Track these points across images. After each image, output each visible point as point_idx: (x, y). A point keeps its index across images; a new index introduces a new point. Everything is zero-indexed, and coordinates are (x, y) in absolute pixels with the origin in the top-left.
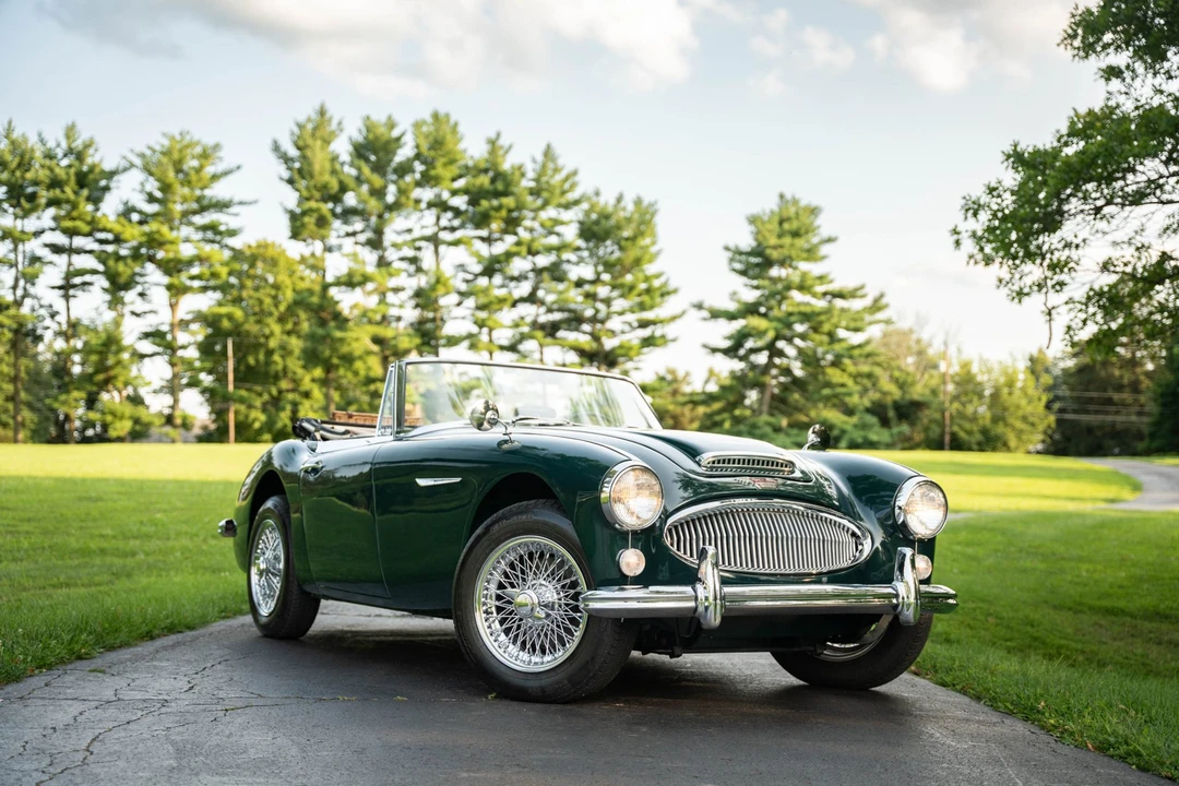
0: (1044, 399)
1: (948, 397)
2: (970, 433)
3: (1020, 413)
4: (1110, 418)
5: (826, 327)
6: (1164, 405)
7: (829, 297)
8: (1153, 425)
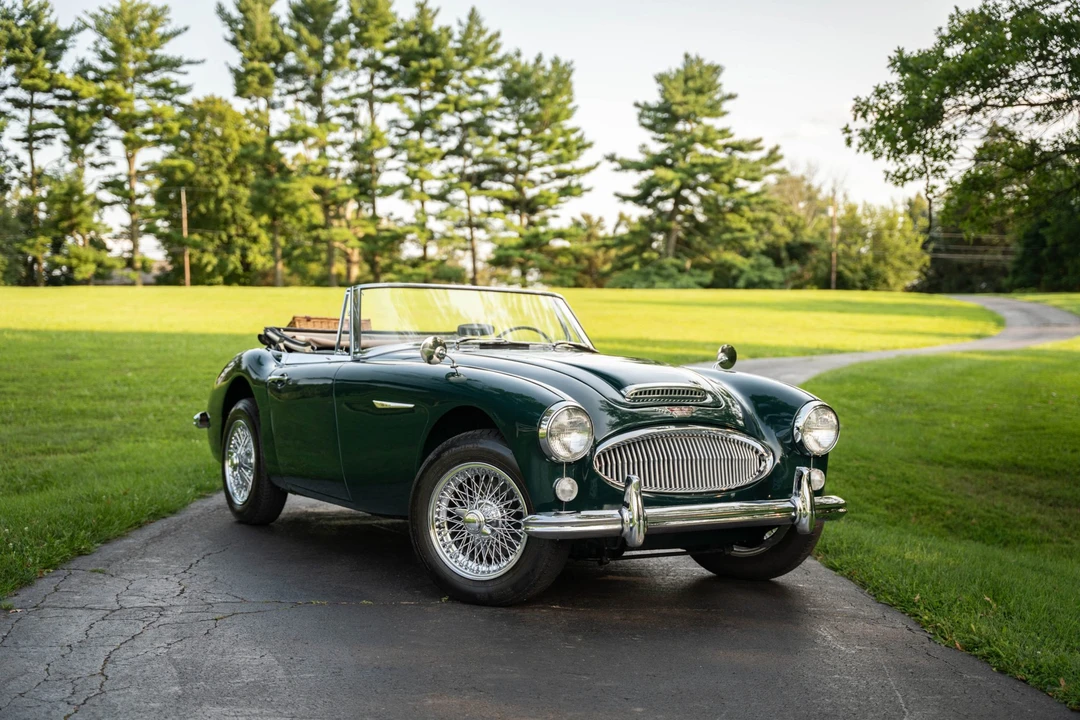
0: (921, 240)
1: (835, 240)
2: (853, 271)
3: (899, 253)
4: (978, 257)
5: (726, 177)
6: (1027, 245)
7: (729, 150)
8: (1016, 262)
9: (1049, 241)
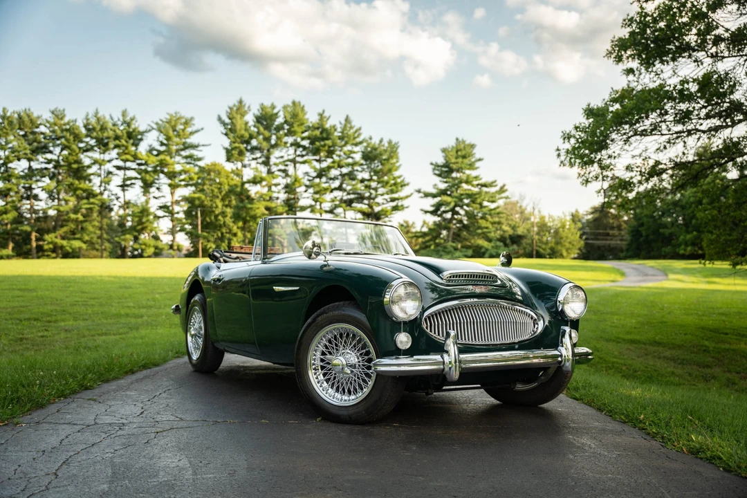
0: (579, 234)
1: (535, 233)
2: (545, 249)
3: (569, 240)
4: (608, 242)
5: (479, 201)
6: (633, 236)
7: (479, 187)
8: (628, 245)
9: (644, 233)
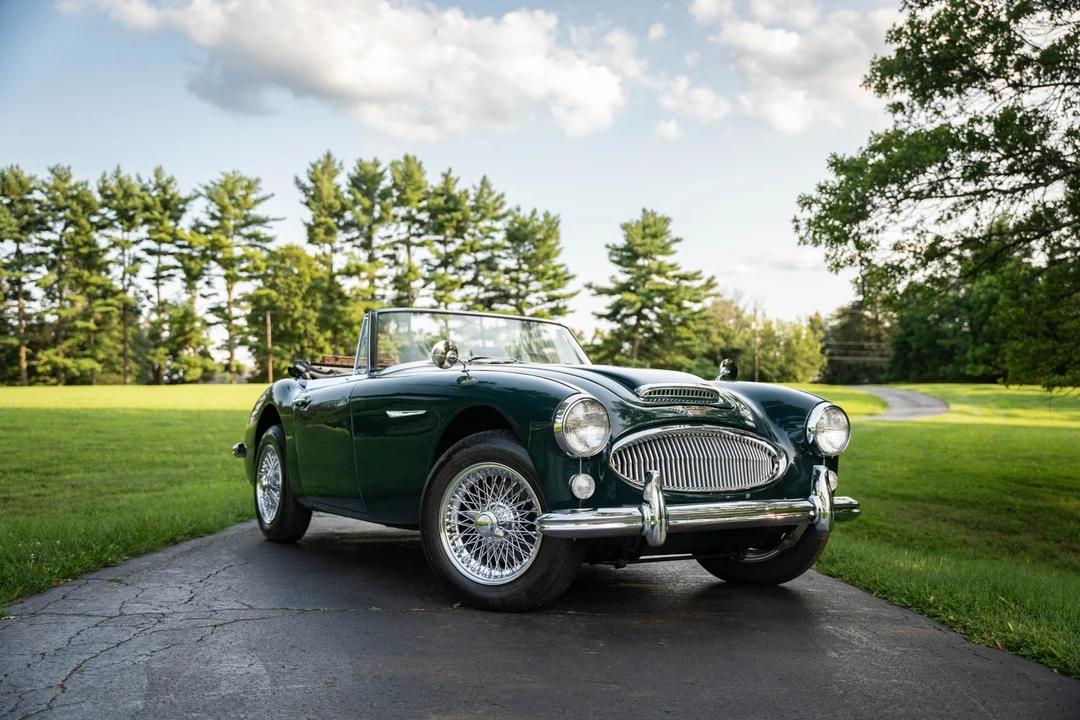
0: (820, 346)
1: (757, 346)
2: (771, 370)
3: (804, 356)
4: (862, 359)
5: (676, 299)
6: (898, 350)
7: (677, 279)
8: (891, 362)
9: (914, 346)
